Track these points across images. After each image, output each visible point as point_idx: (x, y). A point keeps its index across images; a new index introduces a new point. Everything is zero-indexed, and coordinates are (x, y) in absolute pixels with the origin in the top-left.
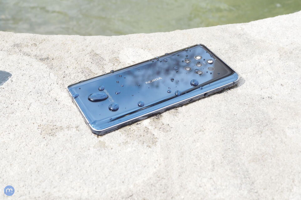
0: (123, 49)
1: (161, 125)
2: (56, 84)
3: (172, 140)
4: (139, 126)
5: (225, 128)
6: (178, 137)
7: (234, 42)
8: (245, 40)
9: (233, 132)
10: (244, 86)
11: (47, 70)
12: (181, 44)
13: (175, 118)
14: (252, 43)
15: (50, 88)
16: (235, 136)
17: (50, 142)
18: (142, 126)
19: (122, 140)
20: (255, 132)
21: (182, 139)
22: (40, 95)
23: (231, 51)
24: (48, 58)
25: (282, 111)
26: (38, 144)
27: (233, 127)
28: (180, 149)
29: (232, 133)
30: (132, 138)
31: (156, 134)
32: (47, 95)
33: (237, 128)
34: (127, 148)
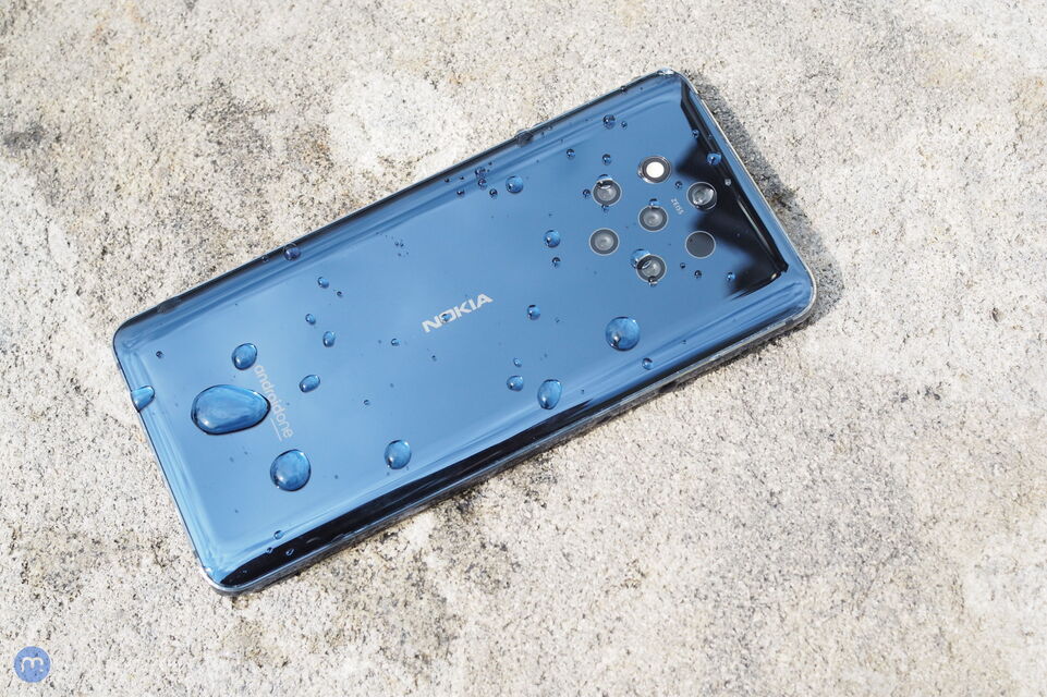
0: (345, 77)
1: (477, 554)
2: (71, 291)
3: (511, 628)
4: (388, 548)
5: (723, 577)
6: (537, 619)
7: (824, 47)
8: (875, 28)
9: (752, 598)
10: (834, 318)
11: (37, 205)
12: (596, 51)
13: (531, 512)
14: (908, 47)
15: (49, 320)
16: (757, 617)
17: (58, 621)
18: (401, 547)
19: (323, 620)
20: (838, 597)
21: (552, 628)
22: (12, 363)
23: (808, 101)
24: (36, 134)
25: (968, 475)
26: (14, 630)
27: (755, 571)
28: (538, 680)
29: (747, 604)
30: (363, 613)
31: (451, 598)
32: (41, 361)
33: (771, 578)
34: (341, 657)
